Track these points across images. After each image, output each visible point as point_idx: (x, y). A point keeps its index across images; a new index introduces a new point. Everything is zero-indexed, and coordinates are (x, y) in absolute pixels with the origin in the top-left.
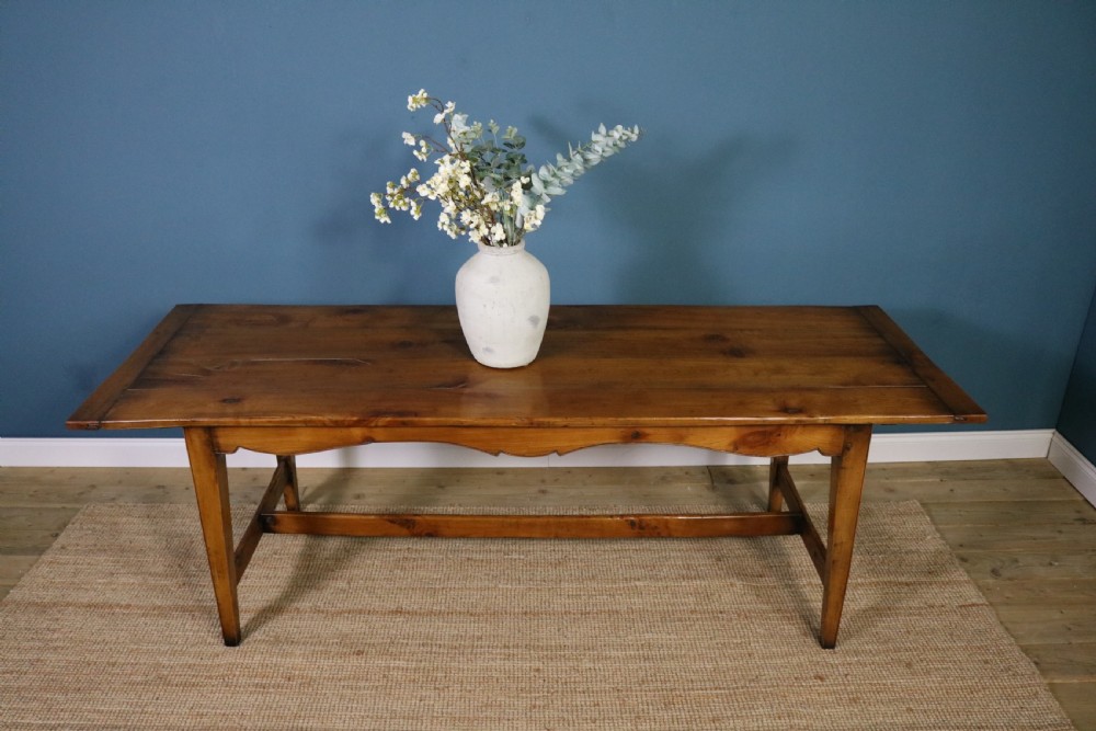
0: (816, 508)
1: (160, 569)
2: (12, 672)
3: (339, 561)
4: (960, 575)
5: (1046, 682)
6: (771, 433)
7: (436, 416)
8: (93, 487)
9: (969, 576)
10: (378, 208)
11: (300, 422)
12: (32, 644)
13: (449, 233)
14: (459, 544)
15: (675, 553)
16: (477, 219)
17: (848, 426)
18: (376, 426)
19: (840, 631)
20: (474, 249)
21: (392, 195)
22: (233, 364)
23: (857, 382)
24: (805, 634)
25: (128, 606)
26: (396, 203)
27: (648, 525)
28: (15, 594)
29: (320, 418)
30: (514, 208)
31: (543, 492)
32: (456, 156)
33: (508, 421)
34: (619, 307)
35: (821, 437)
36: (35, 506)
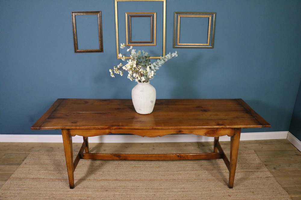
0: (227, 152)
1: (52, 169)
2: (13, 196)
3: (100, 166)
4: (265, 169)
5: (290, 196)
6: (215, 131)
7: (128, 126)
8: (33, 148)
9: (268, 169)
10: (111, 73)
11: (92, 128)
12: (18, 188)
13: (130, 79)
14: (132, 162)
15: (189, 164)
16: (137, 76)
17: (235, 128)
18: (112, 129)
19: (234, 184)
20: (136, 83)
21: (115, 70)
22: (74, 113)
23: (237, 118)
24: (225, 185)
25: (44, 179)
26: (116, 72)
27: (182, 156)
28: (13, 176)
29: (98, 127)
30: (147, 73)
31: (154, 149)
32: (132, 60)
33: (147, 128)
34: (174, 100)
35: (228, 131)
36: (17, 152)
